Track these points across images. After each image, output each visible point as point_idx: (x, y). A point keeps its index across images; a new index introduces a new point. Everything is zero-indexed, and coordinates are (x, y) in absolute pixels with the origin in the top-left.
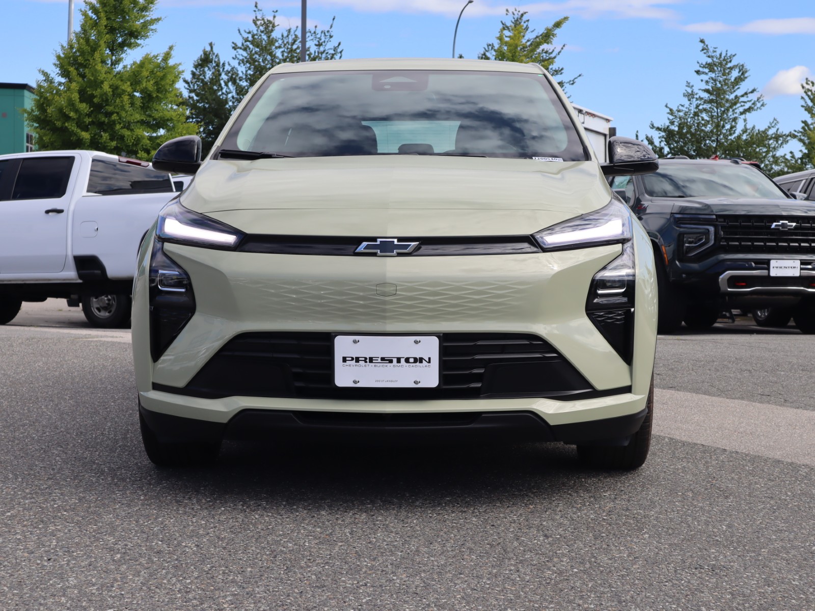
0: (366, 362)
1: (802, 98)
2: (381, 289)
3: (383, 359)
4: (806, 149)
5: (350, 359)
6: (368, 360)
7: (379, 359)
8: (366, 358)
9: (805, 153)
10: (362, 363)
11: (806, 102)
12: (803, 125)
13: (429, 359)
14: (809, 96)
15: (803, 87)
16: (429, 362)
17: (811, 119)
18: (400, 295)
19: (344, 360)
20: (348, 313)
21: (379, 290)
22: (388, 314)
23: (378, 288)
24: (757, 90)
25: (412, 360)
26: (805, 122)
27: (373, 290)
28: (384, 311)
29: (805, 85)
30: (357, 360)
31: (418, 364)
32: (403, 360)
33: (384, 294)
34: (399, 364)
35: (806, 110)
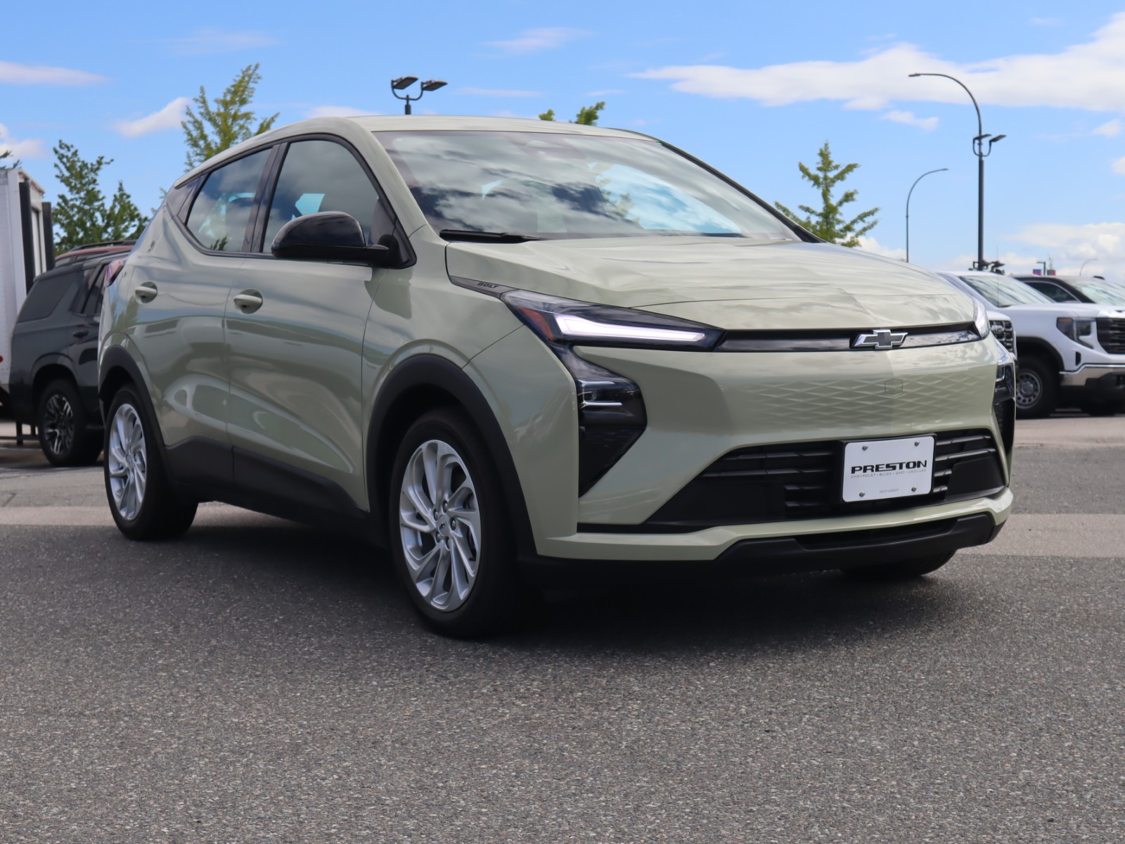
0: (873, 471)
1: (56, 166)
2: (890, 386)
3: (888, 466)
4: (65, 231)
5: (859, 469)
6: (875, 469)
7: (885, 466)
8: (873, 467)
9: (64, 237)
10: (869, 472)
11: (61, 172)
12: (60, 201)
13: (926, 462)
14: (64, 164)
15: (56, 152)
16: (925, 466)
17: (70, 193)
18: (905, 392)
19: (853, 470)
20: (855, 417)
21: (888, 388)
22: (893, 415)
23: (887, 386)
24: (11, 154)
25: (911, 465)
26: (62, 197)
27: (881, 388)
28: (891, 411)
29: (58, 149)
30: (865, 469)
31: (916, 468)
32: (904, 465)
33: (892, 392)
34: (901, 471)
35: (62, 181)
